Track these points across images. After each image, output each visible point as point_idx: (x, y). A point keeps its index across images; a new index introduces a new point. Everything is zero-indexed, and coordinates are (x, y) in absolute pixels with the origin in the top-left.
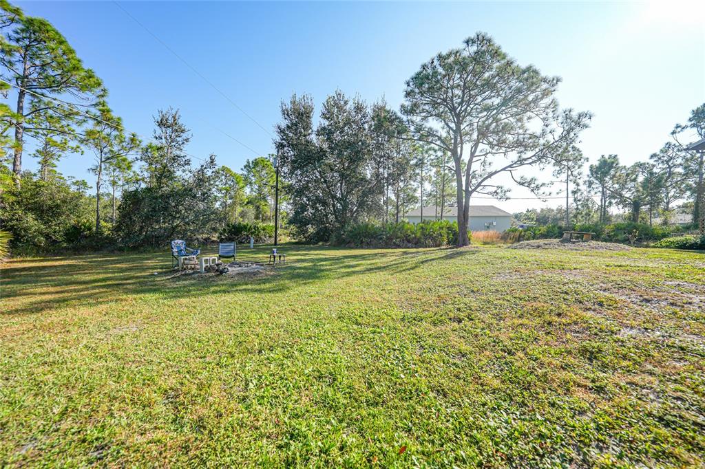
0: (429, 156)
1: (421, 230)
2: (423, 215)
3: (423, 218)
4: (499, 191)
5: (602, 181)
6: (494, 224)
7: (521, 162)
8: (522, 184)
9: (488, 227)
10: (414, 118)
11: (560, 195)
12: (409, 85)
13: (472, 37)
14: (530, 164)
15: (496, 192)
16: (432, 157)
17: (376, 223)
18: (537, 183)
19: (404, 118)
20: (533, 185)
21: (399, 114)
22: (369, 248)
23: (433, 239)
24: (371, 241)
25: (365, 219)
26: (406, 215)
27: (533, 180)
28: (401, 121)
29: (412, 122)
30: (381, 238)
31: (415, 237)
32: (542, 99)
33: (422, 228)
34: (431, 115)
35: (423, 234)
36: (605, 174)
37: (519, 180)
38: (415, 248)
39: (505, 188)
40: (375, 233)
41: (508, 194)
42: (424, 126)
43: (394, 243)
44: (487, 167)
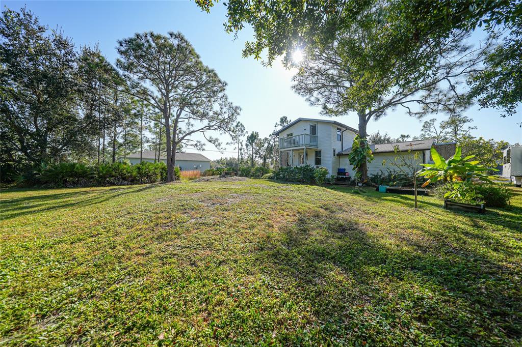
0: (149, 110)
1: (137, 170)
2: (142, 157)
3: (143, 160)
4: (198, 144)
5: (252, 145)
6: (200, 166)
7: (209, 127)
8: (210, 141)
9: (196, 168)
10: (131, 75)
11: (235, 151)
12: (121, 45)
13: (175, 33)
14: (214, 129)
15: (196, 145)
16: (151, 112)
17: (89, 162)
18: (219, 142)
19: (121, 72)
20: (216, 143)
21: (115, 67)
22: (74, 187)
23: (149, 177)
24: (78, 180)
25: (71, 157)
26: (127, 156)
27: (217, 140)
28: (117, 74)
29: (128, 78)
30: (93, 178)
31: (131, 176)
32: (220, 91)
33: (139, 168)
34: (147, 78)
35: (139, 173)
36: (253, 141)
37: (208, 139)
38: (131, 185)
39: (202, 143)
40: (85, 172)
41: (204, 147)
42: (140, 85)
43: (107, 181)
44: (190, 127)
